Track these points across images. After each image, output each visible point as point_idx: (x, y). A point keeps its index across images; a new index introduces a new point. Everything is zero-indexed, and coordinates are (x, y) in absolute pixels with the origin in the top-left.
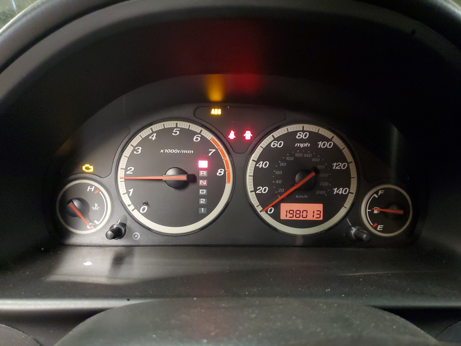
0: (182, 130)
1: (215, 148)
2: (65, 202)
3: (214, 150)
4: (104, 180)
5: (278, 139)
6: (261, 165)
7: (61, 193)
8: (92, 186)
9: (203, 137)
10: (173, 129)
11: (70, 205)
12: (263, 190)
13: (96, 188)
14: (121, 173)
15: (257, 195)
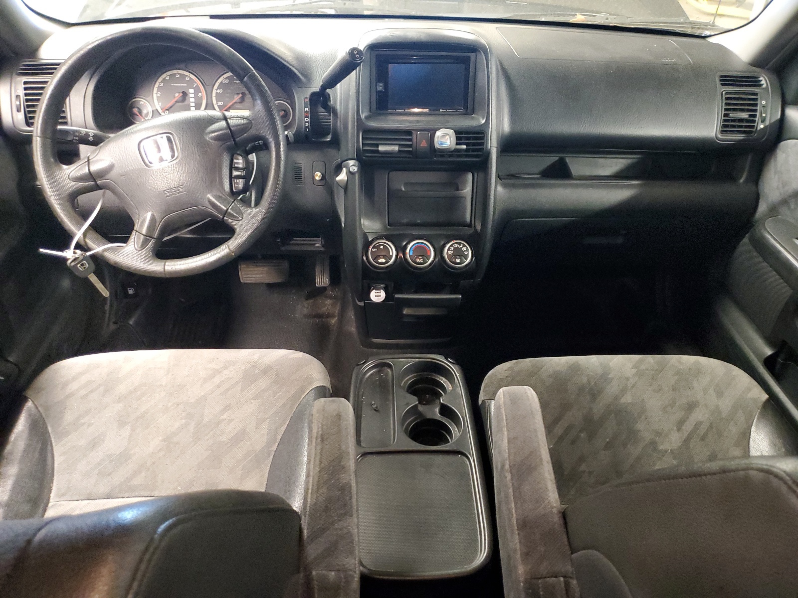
0: (180, 74)
1: (196, 83)
2: (132, 107)
3: (196, 84)
4: (147, 99)
5: (226, 78)
6: (219, 91)
7: (130, 103)
8: (142, 101)
9: (190, 78)
10: (176, 74)
11: (134, 109)
12: (221, 103)
13: (144, 102)
14: (155, 96)
15: (218, 106)
